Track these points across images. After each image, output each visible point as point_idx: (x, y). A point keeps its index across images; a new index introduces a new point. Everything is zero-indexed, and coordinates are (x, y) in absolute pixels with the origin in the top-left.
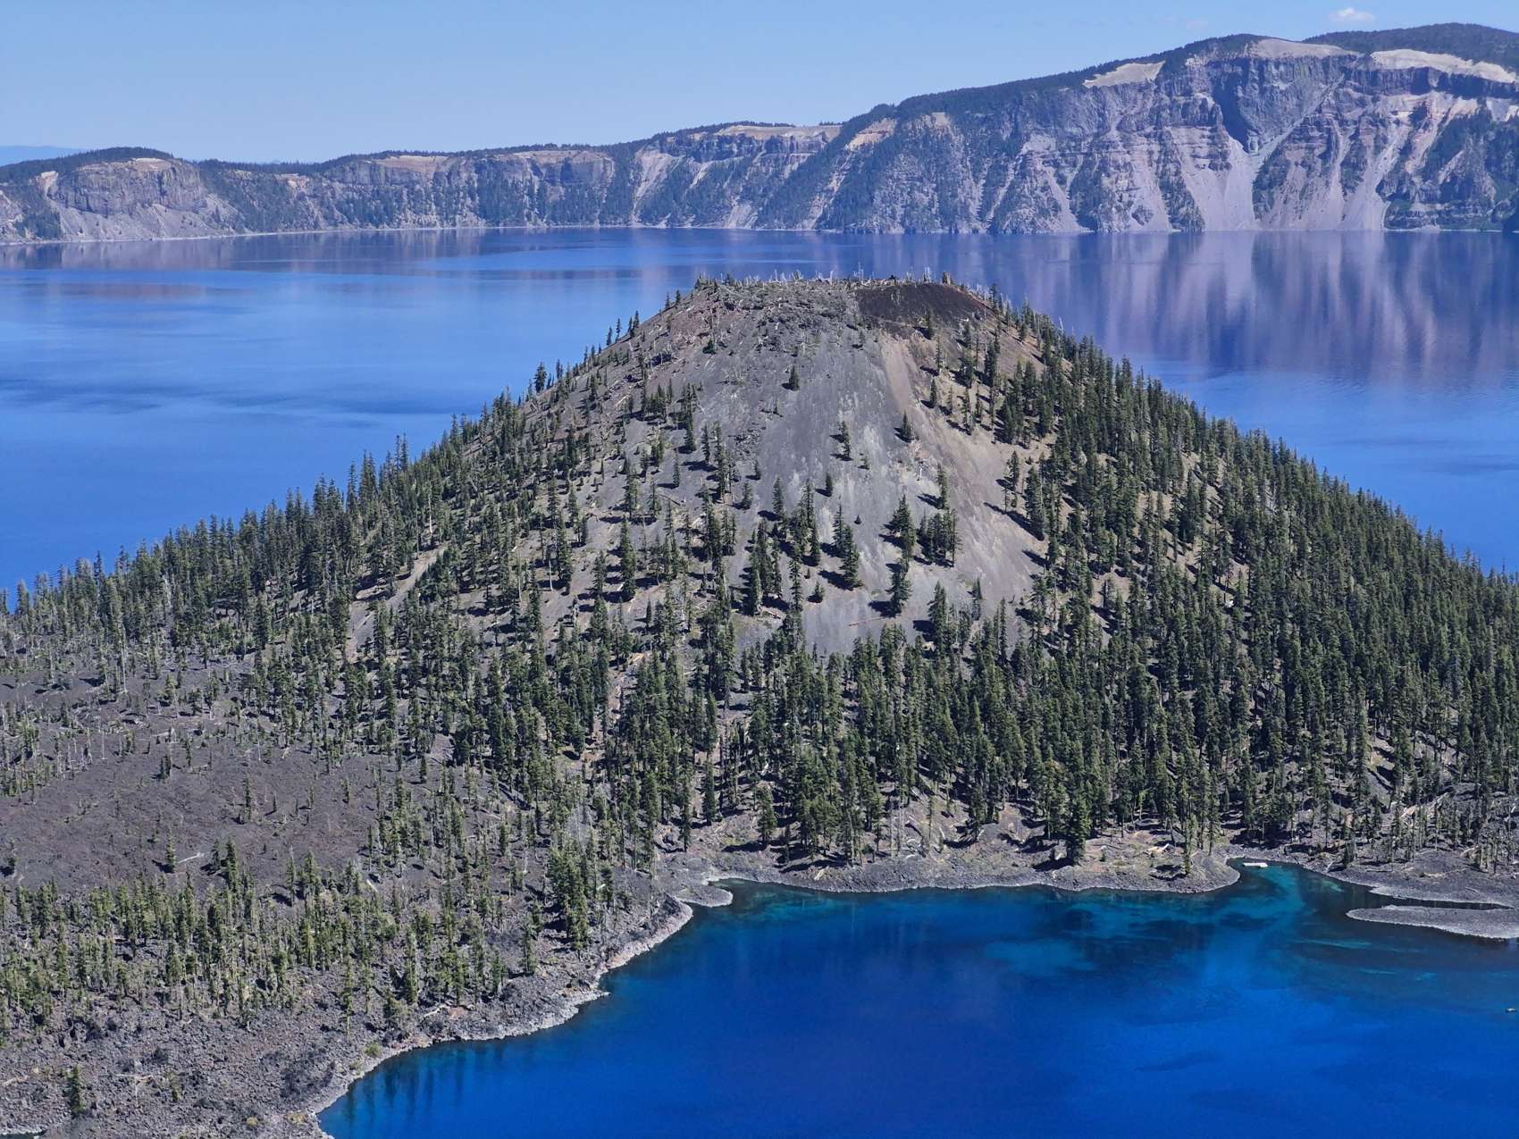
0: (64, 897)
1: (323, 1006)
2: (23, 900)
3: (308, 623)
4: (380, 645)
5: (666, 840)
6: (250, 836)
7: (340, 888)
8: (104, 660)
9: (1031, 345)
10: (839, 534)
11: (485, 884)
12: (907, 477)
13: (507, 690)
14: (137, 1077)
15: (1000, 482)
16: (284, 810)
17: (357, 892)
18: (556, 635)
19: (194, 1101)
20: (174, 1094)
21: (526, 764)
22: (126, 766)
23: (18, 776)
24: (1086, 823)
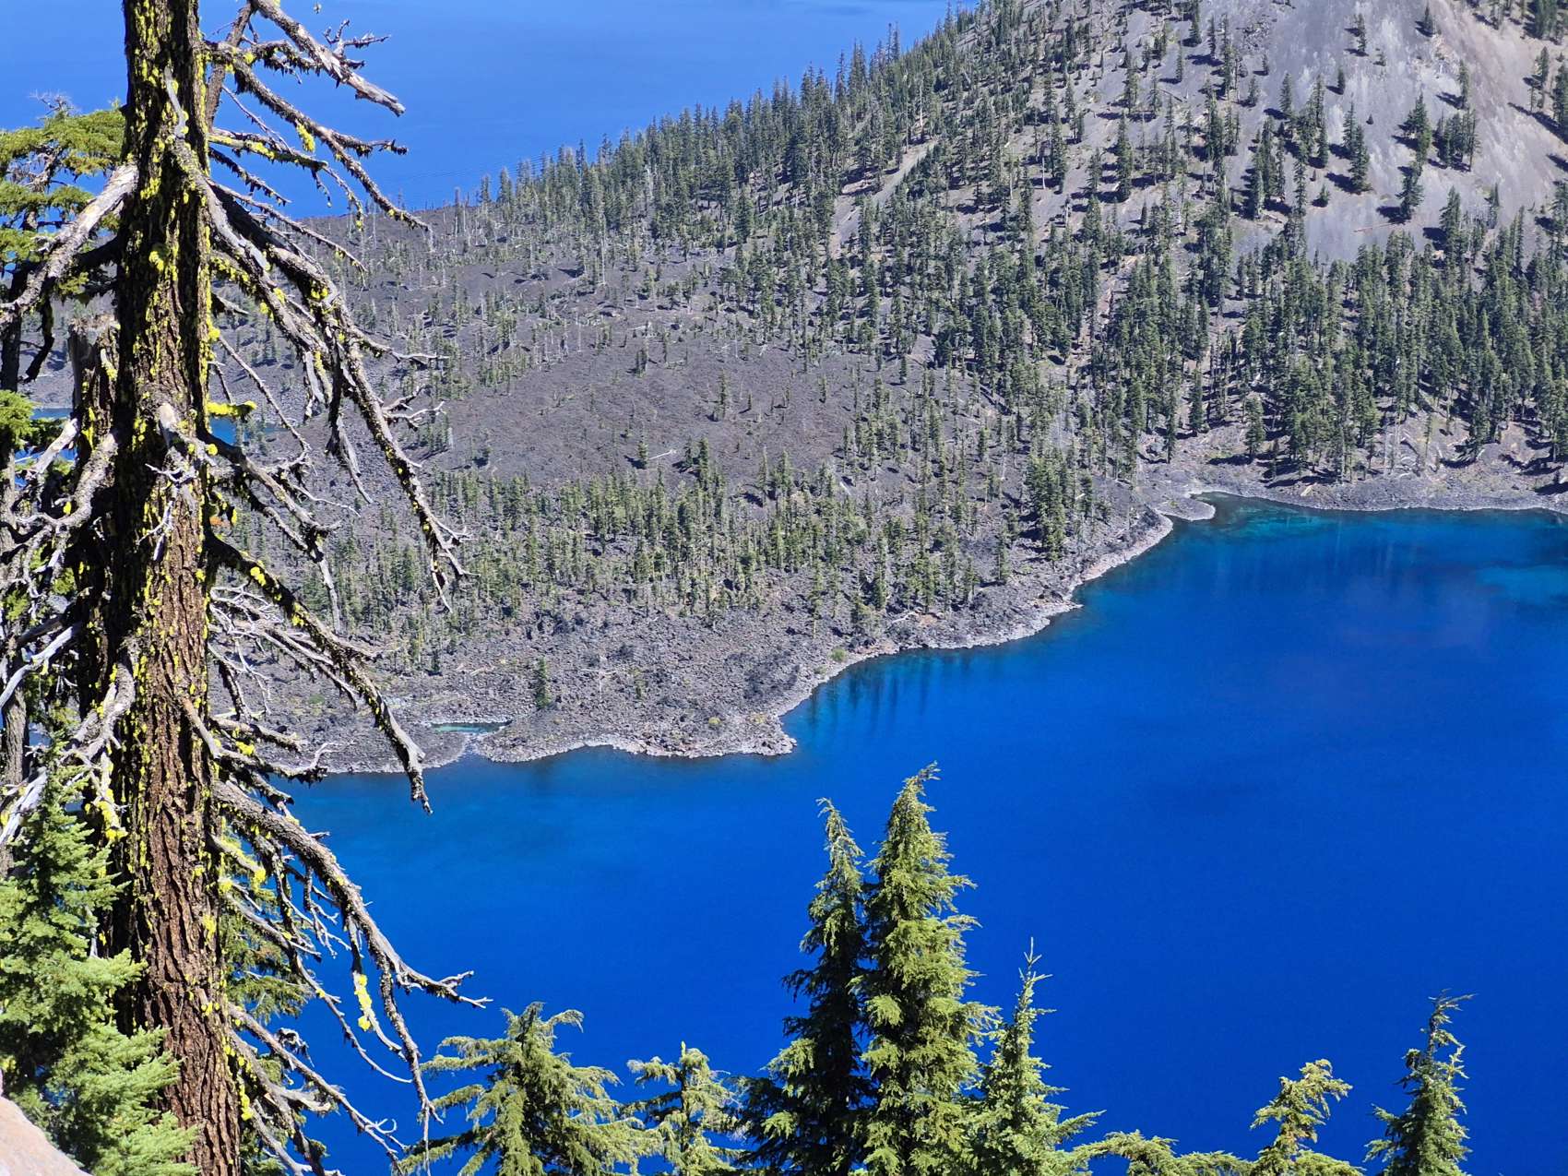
0: (536, 490)
1: (790, 609)
2: (496, 491)
3: (791, 219)
4: (864, 241)
5: (1150, 451)
6: (723, 434)
7: (812, 489)
8: (584, 251)
10: (1349, 135)
11: (961, 490)
12: (1425, 74)
13: (994, 291)
14: (602, 672)
15: (1528, 81)
16: (759, 408)
17: (830, 494)
18: (1047, 235)
19: (658, 699)
20: (638, 690)
21: (1009, 367)
22: (602, 359)
23: (495, 366)
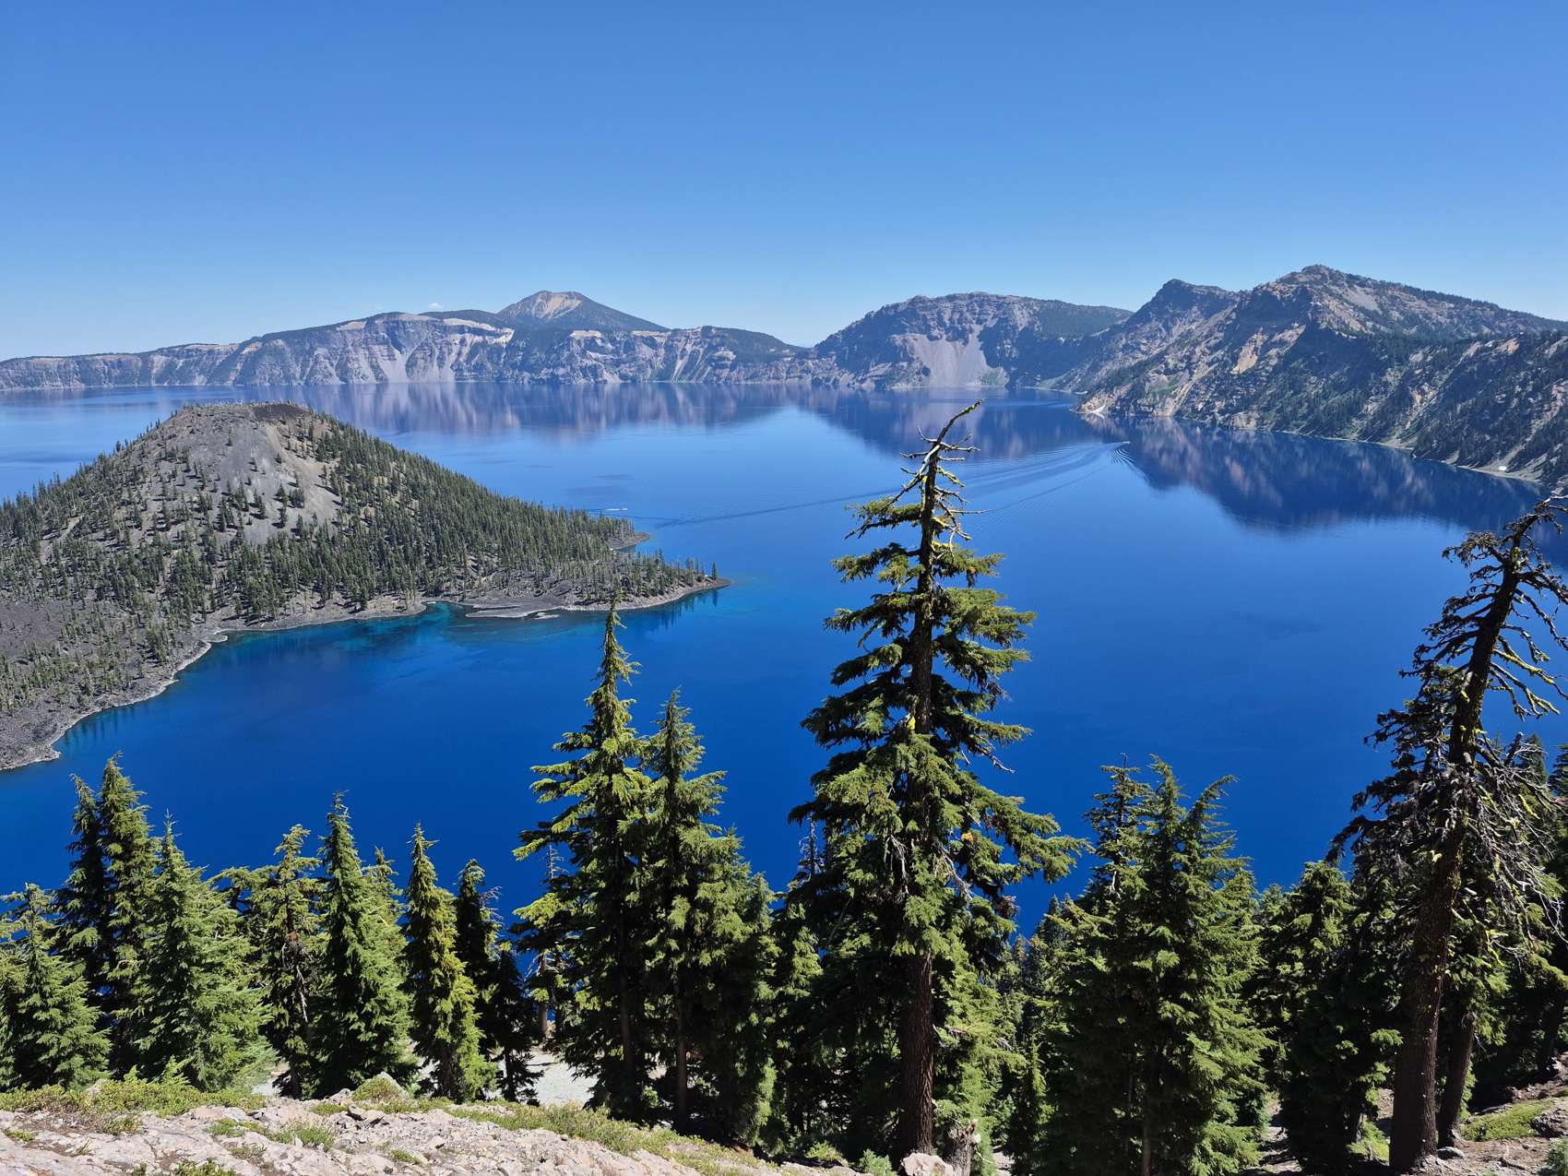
1: (49, 702)
3: (21, 551)
4: (57, 557)
5: (197, 619)
7: (50, 655)
9: (326, 427)
10: (256, 499)
11: (118, 645)
12: (281, 476)
13: (119, 570)
15: (319, 476)
16: (18, 627)
17: (59, 656)
18: (138, 546)
21: (131, 597)
24: (367, 595)
